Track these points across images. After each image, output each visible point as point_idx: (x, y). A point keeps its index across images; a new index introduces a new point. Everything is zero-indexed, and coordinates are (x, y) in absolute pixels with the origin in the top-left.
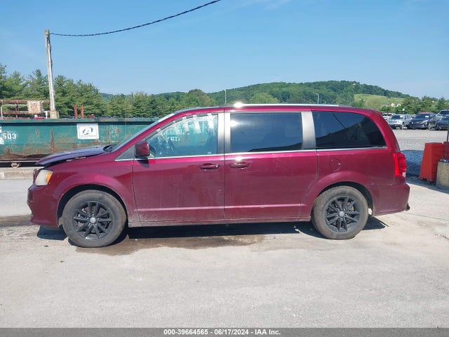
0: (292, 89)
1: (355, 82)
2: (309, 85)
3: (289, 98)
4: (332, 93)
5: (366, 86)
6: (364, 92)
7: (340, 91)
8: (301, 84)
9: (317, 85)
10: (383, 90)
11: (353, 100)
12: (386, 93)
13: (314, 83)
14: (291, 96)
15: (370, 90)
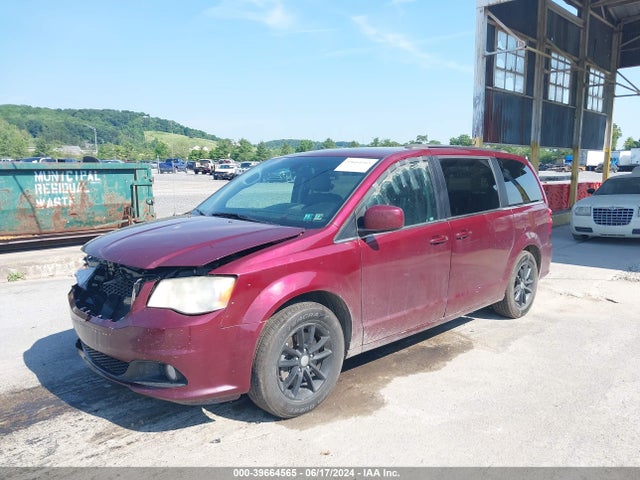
0: (45, 119)
1: (142, 114)
2: (73, 113)
3: (41, 131)
4: (111, 127)
5: (159, 120)
6: (157, 129)
7: (123, 125)
8: (59, 111)
9: (88, 114)
10: (182, 127)
11: (143, 139)
12: (186, 132)
13: (80, 111)
14: (44, 128)
15: (164, 126)
